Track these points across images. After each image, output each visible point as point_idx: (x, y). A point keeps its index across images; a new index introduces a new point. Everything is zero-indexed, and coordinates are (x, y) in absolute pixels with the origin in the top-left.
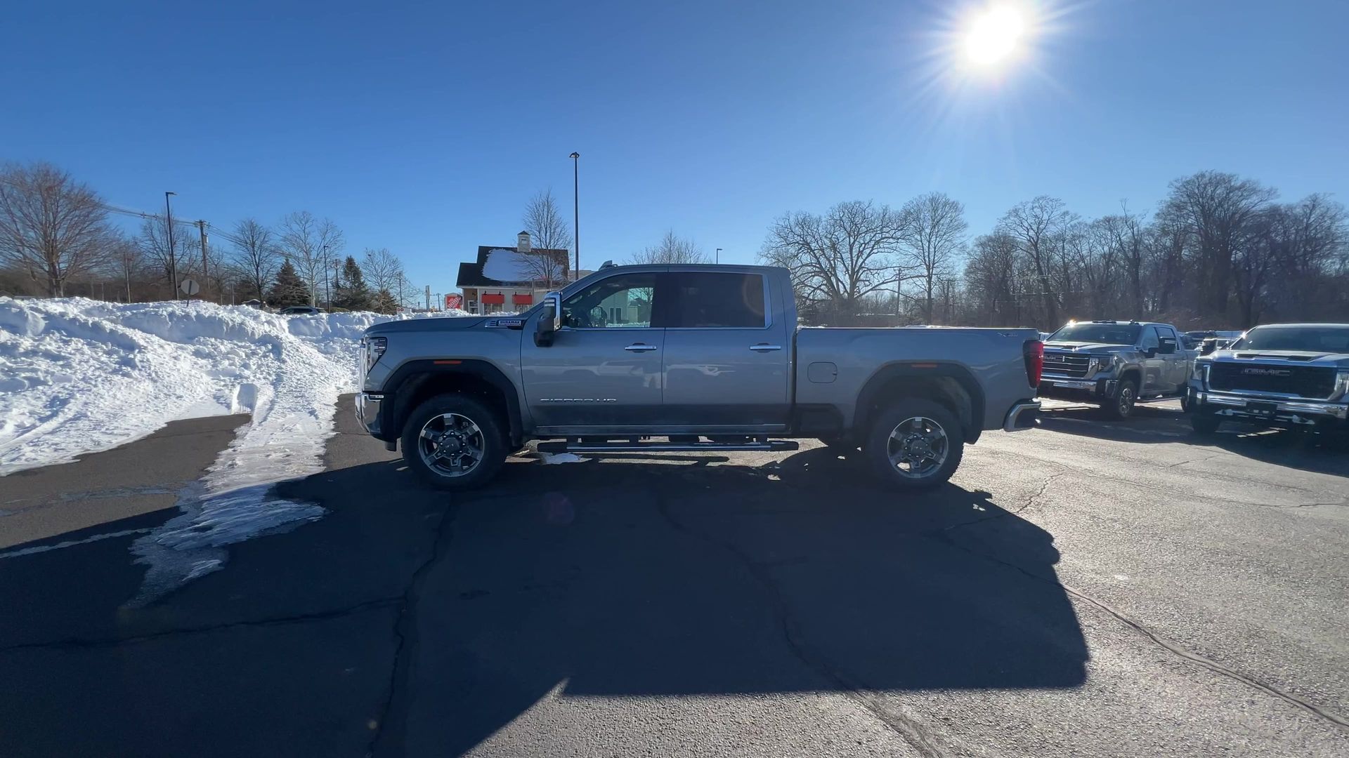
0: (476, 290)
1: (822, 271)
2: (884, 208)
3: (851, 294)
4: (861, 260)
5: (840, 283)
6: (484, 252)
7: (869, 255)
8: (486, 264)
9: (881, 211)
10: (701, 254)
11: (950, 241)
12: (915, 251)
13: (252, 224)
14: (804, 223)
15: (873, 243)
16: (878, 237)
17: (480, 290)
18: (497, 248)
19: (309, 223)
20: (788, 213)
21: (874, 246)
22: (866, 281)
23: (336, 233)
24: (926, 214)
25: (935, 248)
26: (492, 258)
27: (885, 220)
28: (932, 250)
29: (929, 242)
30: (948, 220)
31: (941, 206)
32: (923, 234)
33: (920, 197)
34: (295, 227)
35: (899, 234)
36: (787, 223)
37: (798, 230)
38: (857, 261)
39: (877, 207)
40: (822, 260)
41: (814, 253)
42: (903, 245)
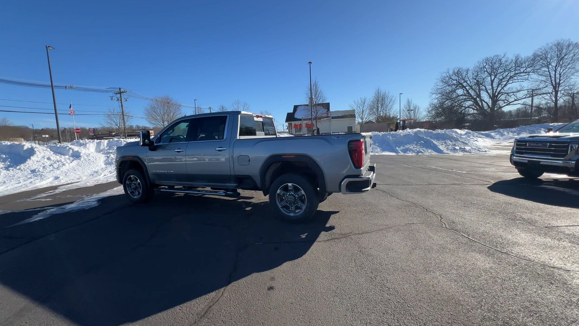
0: (292, 123)
1: (471, 97)
2: (516, 56)
3: (492, 109)
4: (499, 89)
5: (483, 102)
6: (296, 107)
7: (505, 85)
8: (296, 112)
9: (514, 58)
10: (393, 97)
11: (573, 68)
12: (544, 78)
13: (223, 106)
14: (458, 73)
15: (508, 77)
16: (512, 74)
17: (293, 123)
18: (301, 105)
19: (240, 104)
20: (448, 70)
21: (509, 79)
22: (505, 100)
23: (248, 106)
24: (552, 54)
25: (560, 75)
26: (299, 109)
27: (518, 64)
28: (558, 76)
29: (555, 71)
30: (572, 55)
31: (565, 47)
32: (550, 66)
33: (547, 44)
34: (235, 106)
35: (529, 70)
36: (448, 74)
37: (454, 77)
38: (497, 90)
39: (511, 56)
40: (470, 91)
41: (466, 89)
42: (534, 76)
